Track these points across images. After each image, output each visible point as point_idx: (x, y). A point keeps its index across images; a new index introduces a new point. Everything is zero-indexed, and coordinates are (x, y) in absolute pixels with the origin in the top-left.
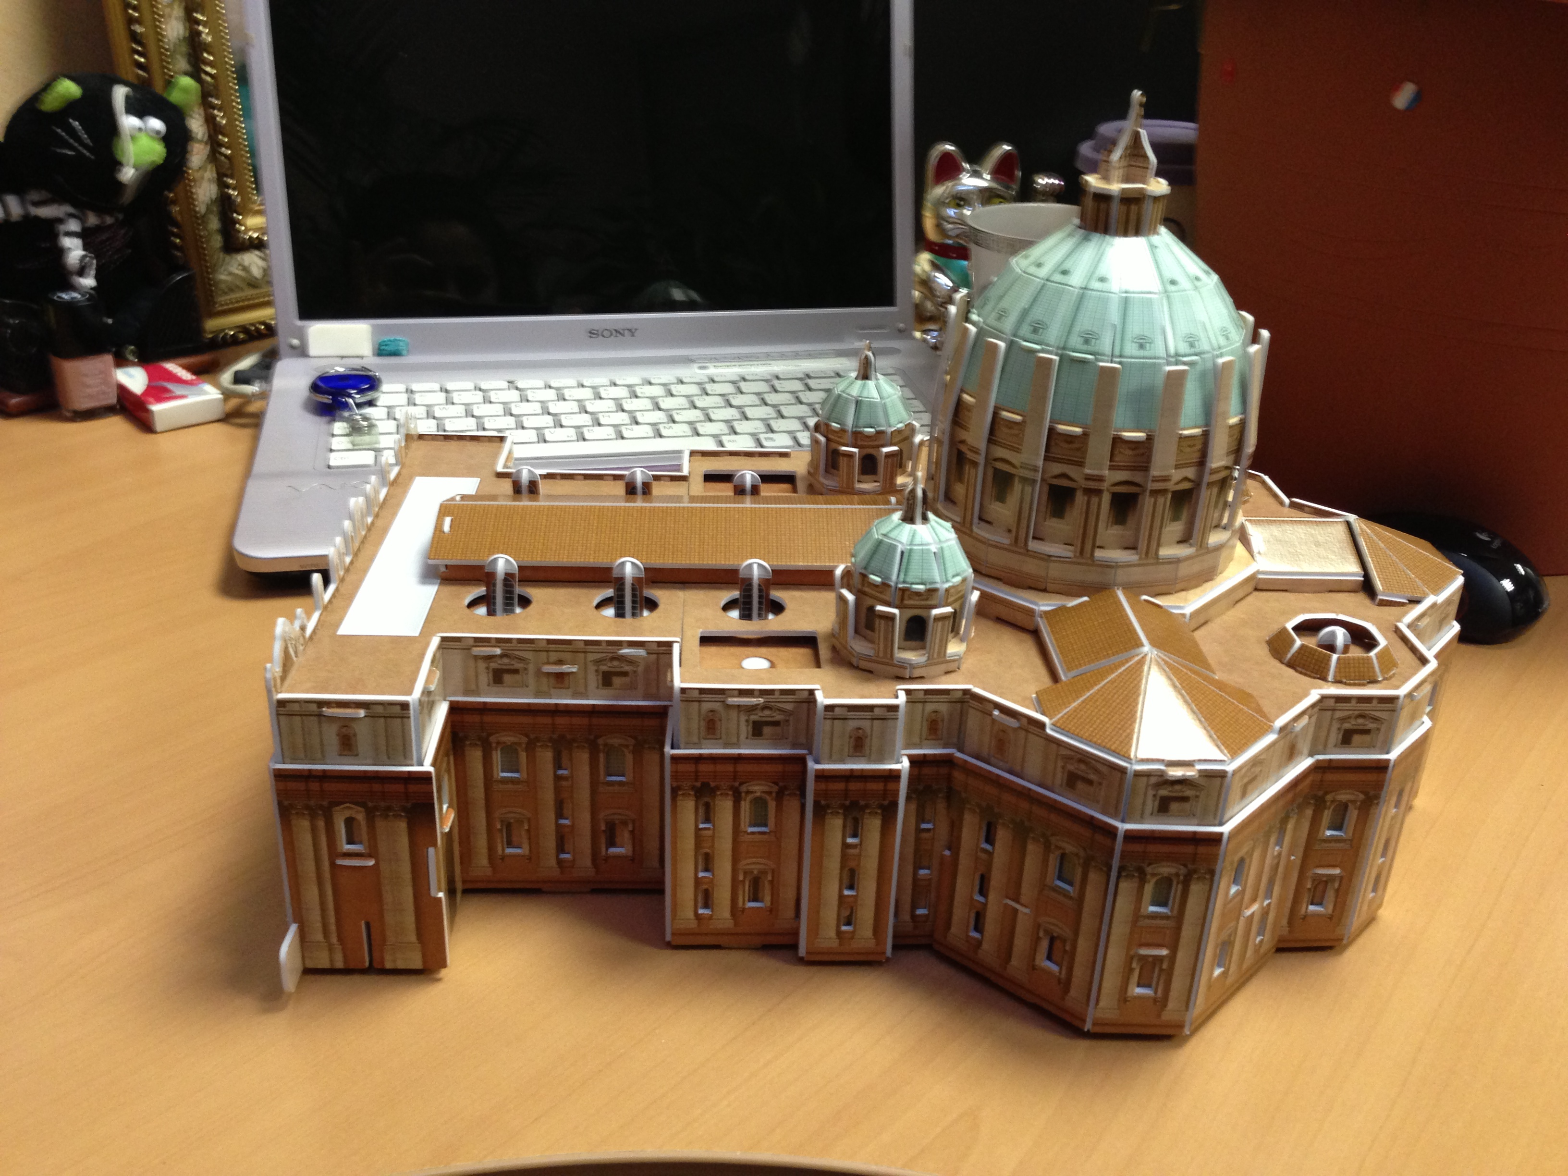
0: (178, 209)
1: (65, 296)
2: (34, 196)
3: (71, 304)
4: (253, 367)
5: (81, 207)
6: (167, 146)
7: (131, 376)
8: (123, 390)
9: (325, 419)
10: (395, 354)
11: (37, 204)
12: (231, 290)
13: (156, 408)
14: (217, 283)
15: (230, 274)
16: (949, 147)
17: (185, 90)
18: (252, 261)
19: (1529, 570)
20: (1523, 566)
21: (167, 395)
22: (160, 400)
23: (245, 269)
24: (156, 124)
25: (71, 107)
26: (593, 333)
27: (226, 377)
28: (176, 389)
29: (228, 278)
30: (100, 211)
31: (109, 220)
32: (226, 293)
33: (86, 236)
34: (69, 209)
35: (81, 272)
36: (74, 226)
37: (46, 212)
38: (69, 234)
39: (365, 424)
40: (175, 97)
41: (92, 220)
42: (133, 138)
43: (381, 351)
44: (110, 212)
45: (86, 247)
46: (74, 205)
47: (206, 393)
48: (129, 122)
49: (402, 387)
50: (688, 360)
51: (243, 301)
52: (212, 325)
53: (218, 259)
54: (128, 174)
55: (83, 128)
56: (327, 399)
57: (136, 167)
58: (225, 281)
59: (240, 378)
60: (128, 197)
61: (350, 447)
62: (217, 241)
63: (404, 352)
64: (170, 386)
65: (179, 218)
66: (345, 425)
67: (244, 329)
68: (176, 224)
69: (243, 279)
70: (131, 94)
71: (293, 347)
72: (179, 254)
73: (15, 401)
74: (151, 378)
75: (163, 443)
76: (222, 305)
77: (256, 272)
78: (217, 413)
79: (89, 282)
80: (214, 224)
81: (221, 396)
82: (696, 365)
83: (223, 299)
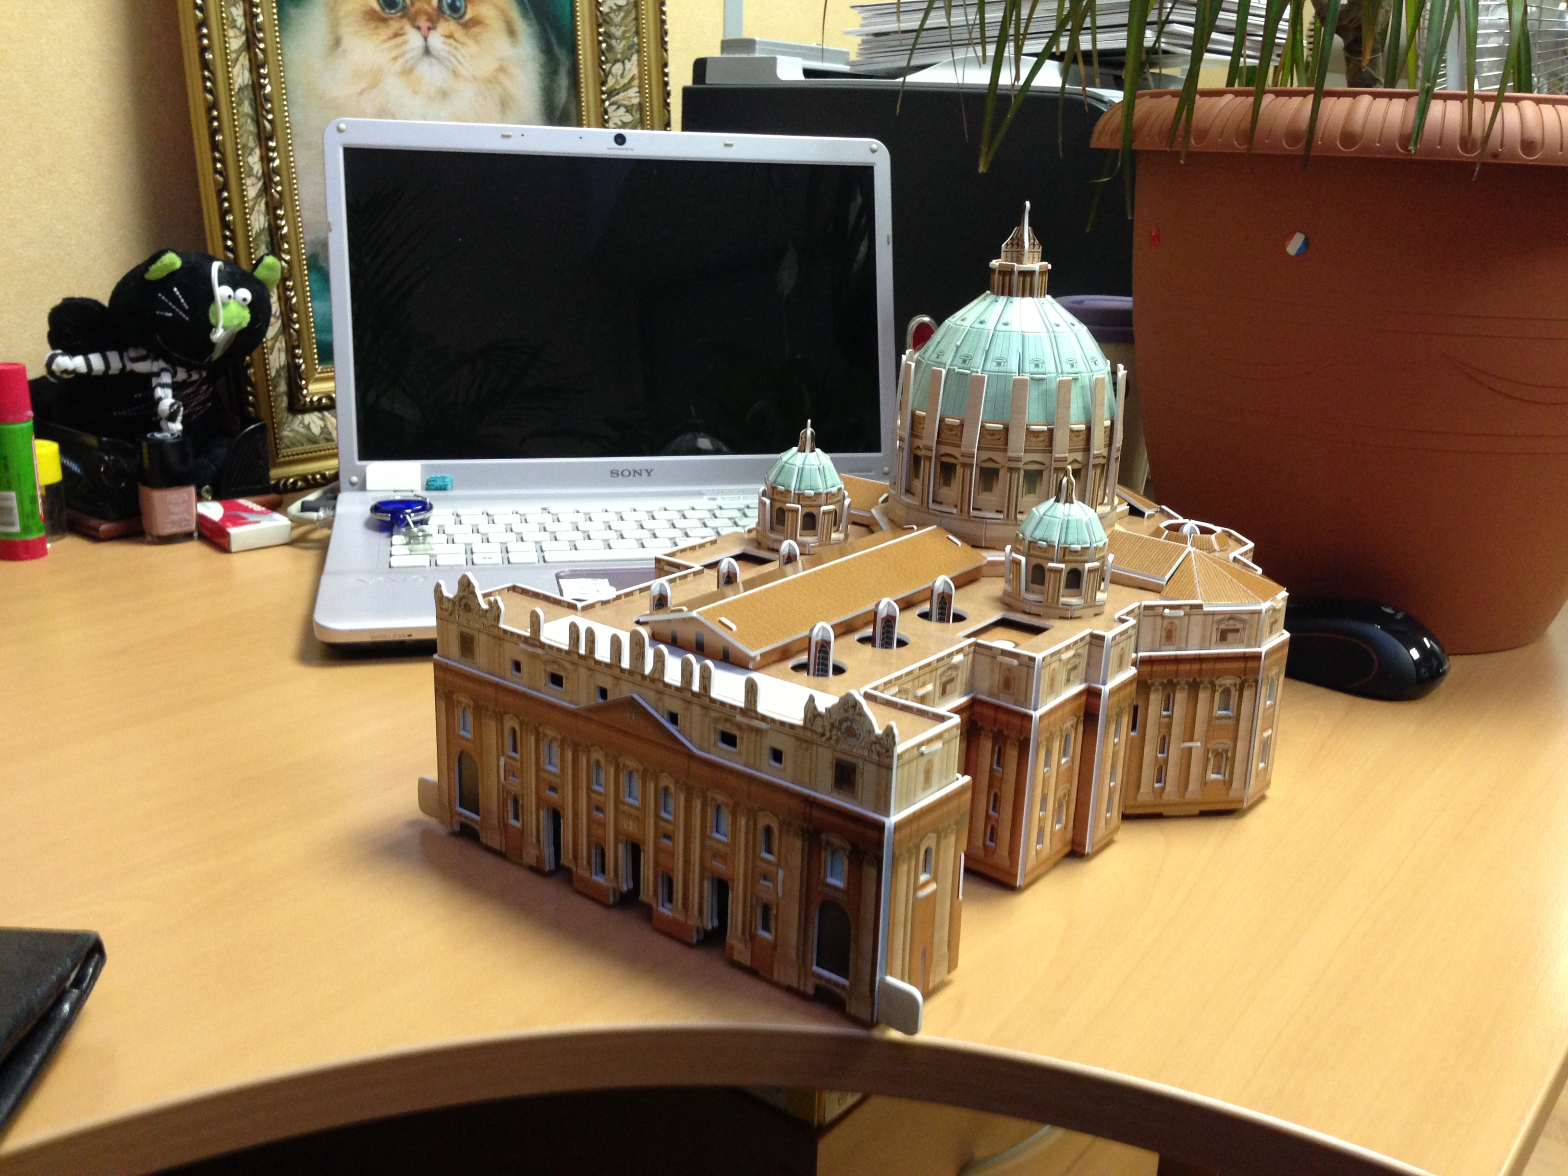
0: (253, 371)
1: (158, 435)
2: (132, 353)
3: (161, 442)
4: (317, 500)
5: (173, 365)
6: (251, 312)
7: (209, 508)
8: (202, 520)
9: (386, 534)
10: (443, 488)
11: (135, 360)
12: (294, 445)
13: (233, 531)
14: (281, 439)
15: (292, 430)
16: (927, 319)
17: (270, 268)
18: (314, 421)
19: (1434, 645)
20: (1429, 639)
21: (242, 521)
22: (235, 524)
23: (308, 427)
24: (244, 293)
25: (172, 277)
26: (614, 473)
27: (295, 508)
28: (251, 517)
29: (291, 434)
30: (189, 369)
31: (195, 377)
32: (288, 447)
33: (177, 388)
34: (161, 364)
35: (172, 417)
36: (166, 378)
37: (142, 367)
38: (163, 386)
39: (420, 534)
40: (261, 273)
41: (182, 375)
42: (225, 305)
43: (429, 486)
44: (198, 368)
45: (174, 396)
46: (167, 362)
47: (275, 520)
48: (222, 292)
49: (450, 511)
50: (700, 494)
51: (303, 454)
52: (275, 473)
53: (283, 417)
54: (218, 335)
55: (181, 294)
56: (387, 517)
57: (225, 328)
58: (288, 437)
59: (305, 508)
60: (216, 355)
61: (408, 552)
62: (284, 402)
63: (449, 487)
64: (244, 515)
65: (253, 379)
66: (402, 537)
67: (304, 478)
68: (252, 385)
69: (305, 436)
70: (223, 268)
71: (352, 484)
72: (251, 409)
73: (104, 527)
74: (226, 509)
75: (235, 561)
76: (284, 457)
77: (316, 430)
78: (284, 537)
79: (177, 427)
80: (283, 387)
81: (289, 523)
82: (705, 498)
83: (284, 452)
